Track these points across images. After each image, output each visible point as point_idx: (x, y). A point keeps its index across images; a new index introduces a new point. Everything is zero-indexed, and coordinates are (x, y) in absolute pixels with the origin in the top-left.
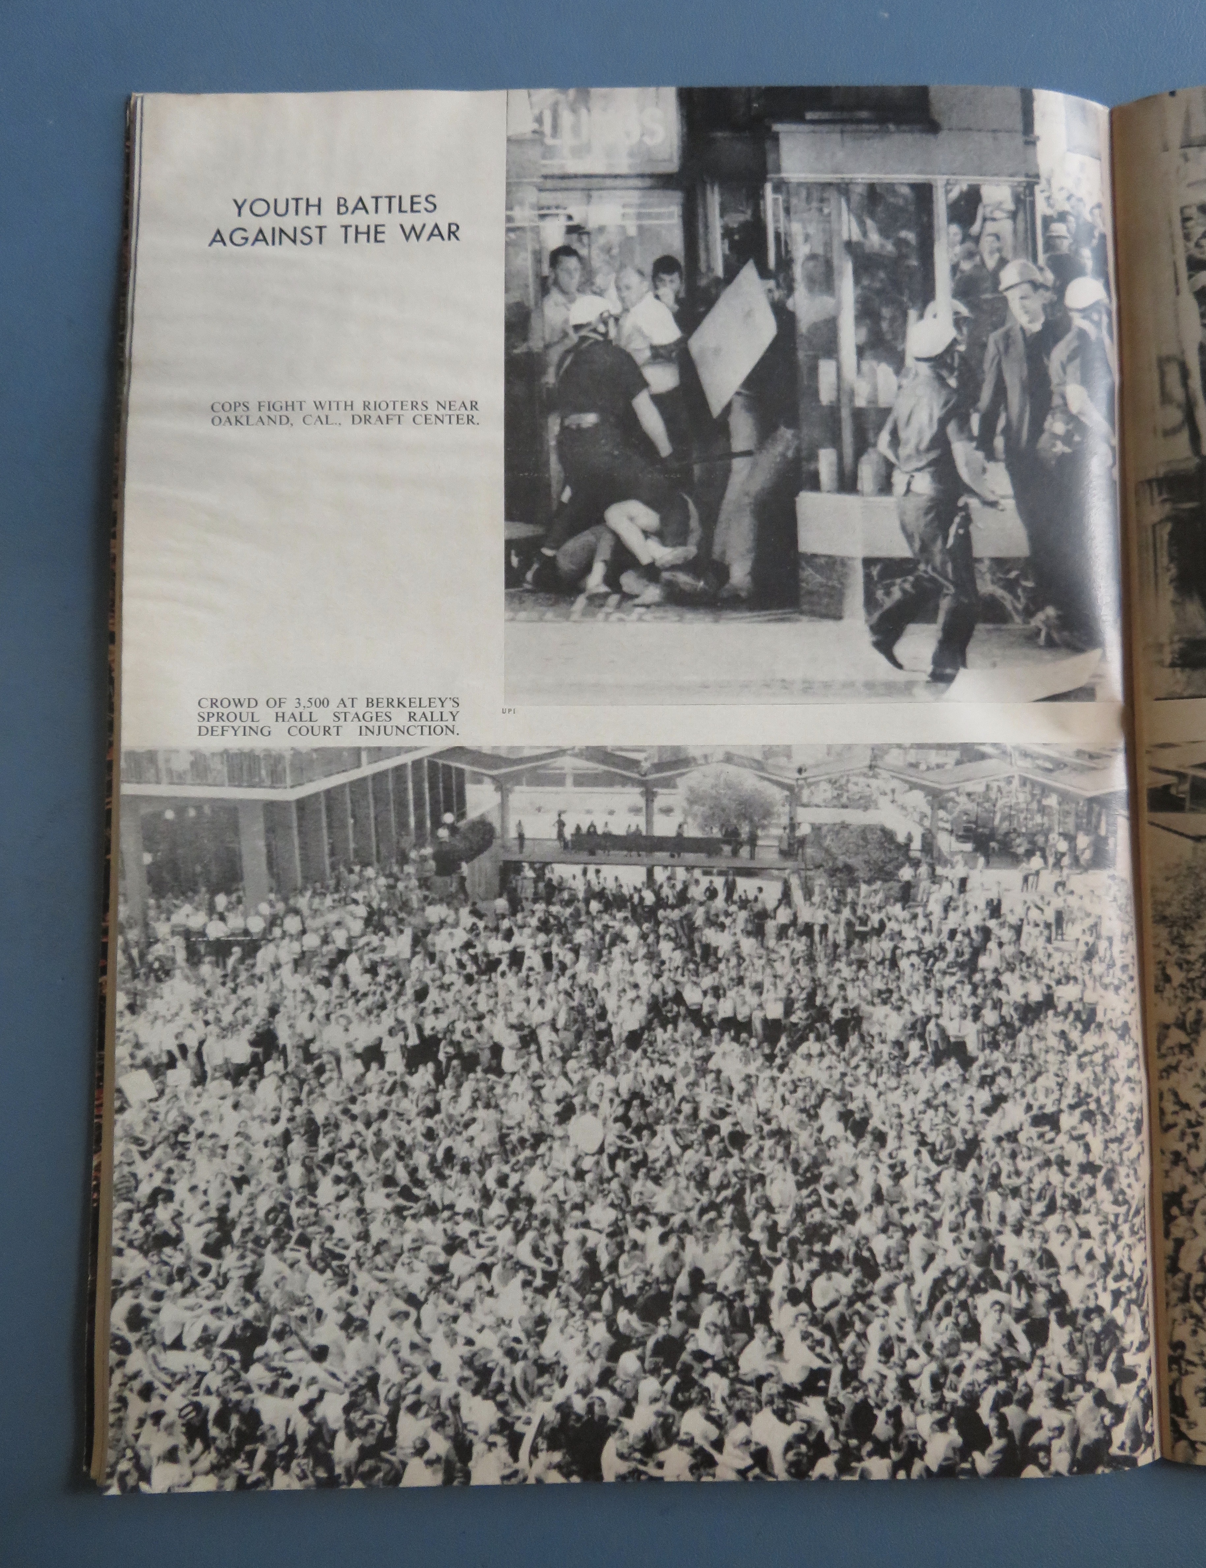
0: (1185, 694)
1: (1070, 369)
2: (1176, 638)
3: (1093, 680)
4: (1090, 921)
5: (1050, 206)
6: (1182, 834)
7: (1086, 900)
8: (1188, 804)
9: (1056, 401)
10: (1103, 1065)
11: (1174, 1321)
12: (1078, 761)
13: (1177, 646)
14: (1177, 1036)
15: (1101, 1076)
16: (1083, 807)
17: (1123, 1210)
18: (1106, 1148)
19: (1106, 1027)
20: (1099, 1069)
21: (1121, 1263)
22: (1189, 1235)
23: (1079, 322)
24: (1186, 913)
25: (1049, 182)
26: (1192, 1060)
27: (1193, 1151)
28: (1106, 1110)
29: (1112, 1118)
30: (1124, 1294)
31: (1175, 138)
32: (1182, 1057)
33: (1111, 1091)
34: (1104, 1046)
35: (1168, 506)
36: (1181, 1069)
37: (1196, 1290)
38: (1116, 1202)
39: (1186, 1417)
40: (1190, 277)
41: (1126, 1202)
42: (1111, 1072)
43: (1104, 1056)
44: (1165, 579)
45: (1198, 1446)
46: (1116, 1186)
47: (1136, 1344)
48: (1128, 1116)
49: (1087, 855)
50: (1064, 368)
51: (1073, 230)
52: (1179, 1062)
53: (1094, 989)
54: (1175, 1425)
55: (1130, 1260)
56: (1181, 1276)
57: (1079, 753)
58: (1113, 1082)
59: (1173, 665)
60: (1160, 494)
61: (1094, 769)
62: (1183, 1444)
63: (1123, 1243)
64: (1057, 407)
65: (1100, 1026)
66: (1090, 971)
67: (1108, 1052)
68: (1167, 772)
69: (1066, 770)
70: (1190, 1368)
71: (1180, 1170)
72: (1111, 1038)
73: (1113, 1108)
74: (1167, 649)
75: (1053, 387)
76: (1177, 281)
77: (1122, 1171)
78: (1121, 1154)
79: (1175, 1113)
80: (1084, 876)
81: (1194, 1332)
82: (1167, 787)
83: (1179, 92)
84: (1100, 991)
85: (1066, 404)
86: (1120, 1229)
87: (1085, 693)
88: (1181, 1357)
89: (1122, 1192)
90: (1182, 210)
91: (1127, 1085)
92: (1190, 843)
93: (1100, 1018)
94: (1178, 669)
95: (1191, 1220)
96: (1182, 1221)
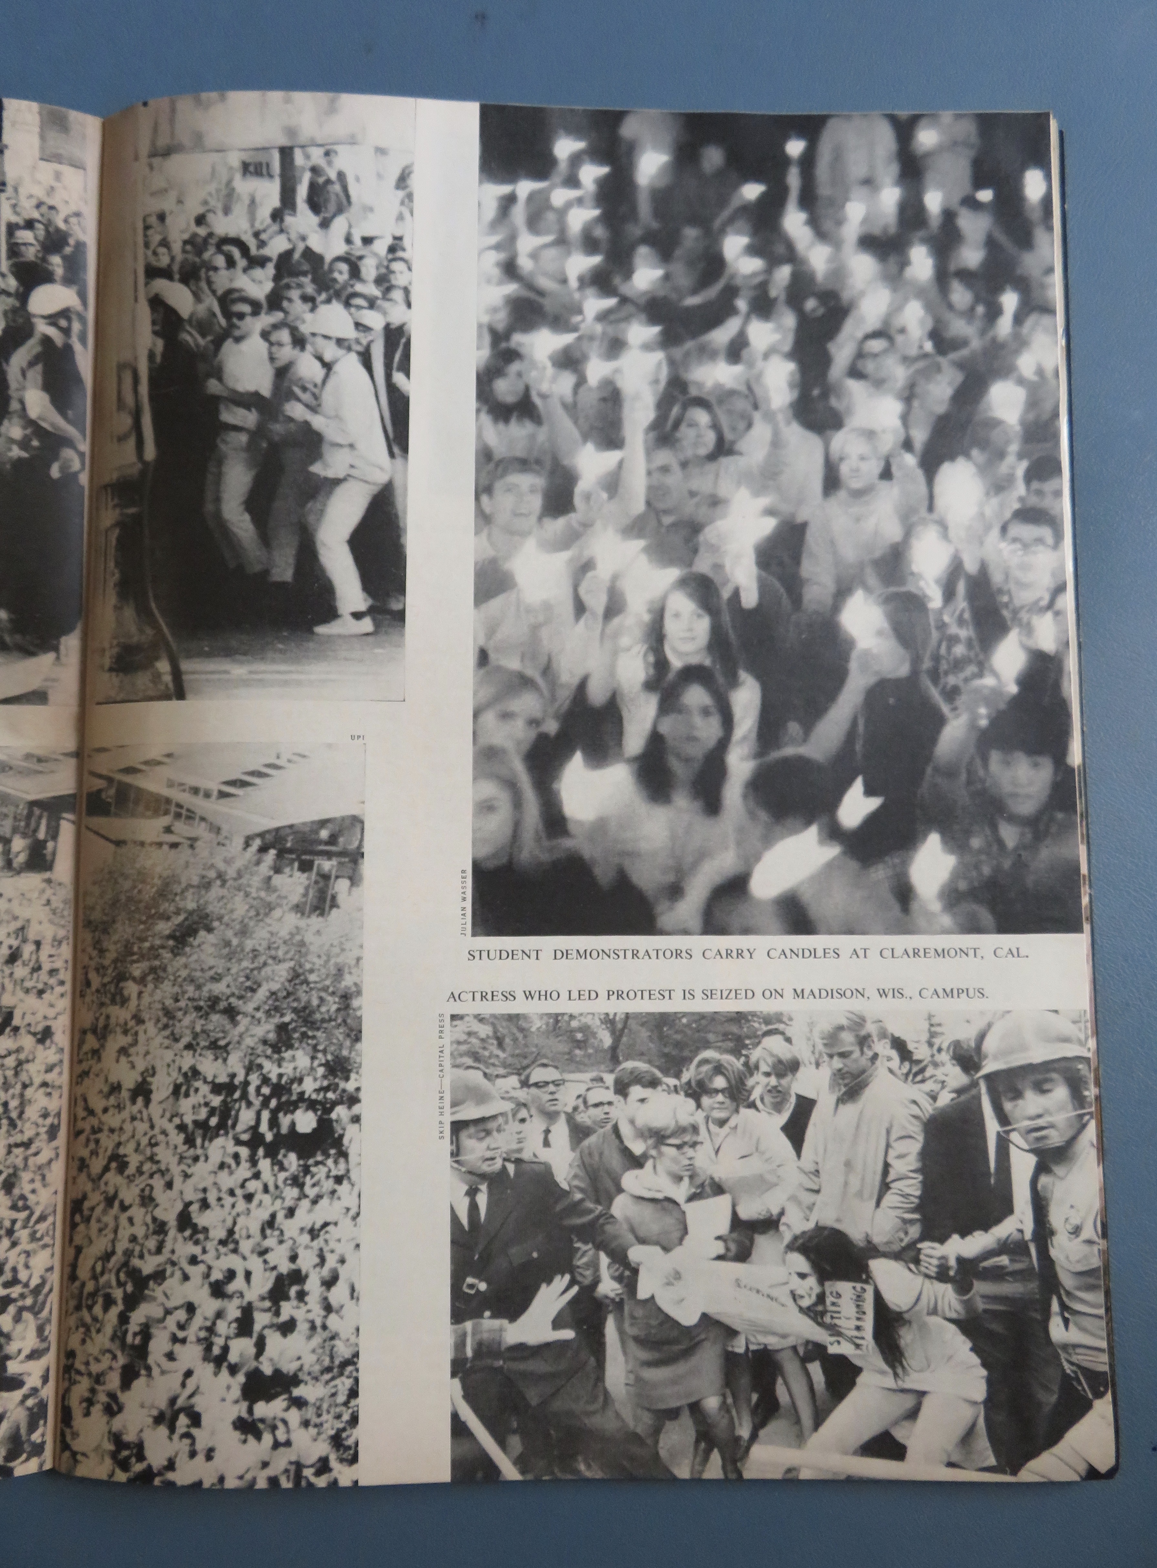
0: (118, 699)
1: (30, 374)
2: (115, 642)
3: (49, 684)
4: (18, 924)
5: (17, 213)
6: (107, 839)
7: (15, 903)
8: (113, 809)
9: (14, 405)
10: (16, 1068)
11: (70, 1329)
12: (25, 764)
13: (115, 650)
14: (91, 1042)
15: (12, 1080)
16: (23, 810)
17: (24, 1215)
18: (9, 1152)
19: (23, 1031)
20: (10, 1073)
21: (14, 1270)
22: (85, 1242)
23: (43, 328)
24: (105, 918)
25: (16, 190)
26: (99, 1066)
27: (94, 1157)
28: (14, 1115)
29: (19, 1123)
30: (15, 1300)
31: (144, 149)
32: (92, 1062)
33: (22, 1095)
34: (19, 1050)
35: (118, 511)
36: (91, 1075)
37: (87, 1299)
38: (14, 1207)
39: (71, 1427)
40: (146, 284)
41: (26, 1207)
42: (24, 1077)
43: (17, 1059)
44: (111, 584)
45: (79, 1457)
46: (16, 1191)
47: (26, 1352)
48: (40, 1121)
49: (22, 858)
50: (24, 373)
51: (41, 238)
52: (91, 1068)
53: (13, 993)
54: (63, 1435)
55: (27, 1266)
56: (77, 1284)
57: (28, 756)
58: (25, 1086)
59: (111, 670)
60: (113, 499)
61: (41, 772)
62: (67, 1454)
63: (18, 1249)
64: (15, 412)
65: (16, 1029)
66: (11, 974)
67: (22, 1056)
68: (100, 776)
69: (11, 773)
70: (78, 1378)
71: (83, 1177)
72: (27, 1042)
73: (22, 1113)
74: (108, 654)
75: (12, 392)
76: (136, 290)
77: (25, 1176)
78: (26, 1159)
79: (84, 1119)
80: (16, 878)
81: (83, 1341)
82: (100, 791)
83: (151, 102)
84: (20, 994)
85: (24, 409)
86: (16, 1235)
87: (38, 697)
88: (72, 1365)
89: (23, 1197)
90: (144, 220)
91: (42, 1090)
92: (112, 847)
93: (16, 1021)
94: (114, 674)
95: (88, 1228)
96: (81, 1228)
